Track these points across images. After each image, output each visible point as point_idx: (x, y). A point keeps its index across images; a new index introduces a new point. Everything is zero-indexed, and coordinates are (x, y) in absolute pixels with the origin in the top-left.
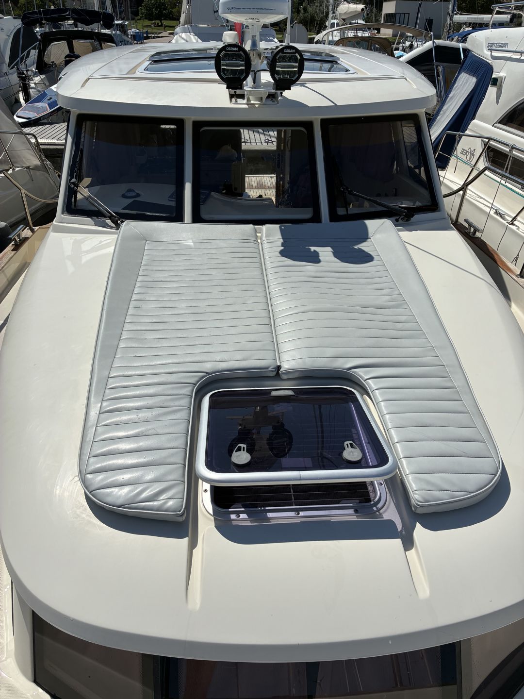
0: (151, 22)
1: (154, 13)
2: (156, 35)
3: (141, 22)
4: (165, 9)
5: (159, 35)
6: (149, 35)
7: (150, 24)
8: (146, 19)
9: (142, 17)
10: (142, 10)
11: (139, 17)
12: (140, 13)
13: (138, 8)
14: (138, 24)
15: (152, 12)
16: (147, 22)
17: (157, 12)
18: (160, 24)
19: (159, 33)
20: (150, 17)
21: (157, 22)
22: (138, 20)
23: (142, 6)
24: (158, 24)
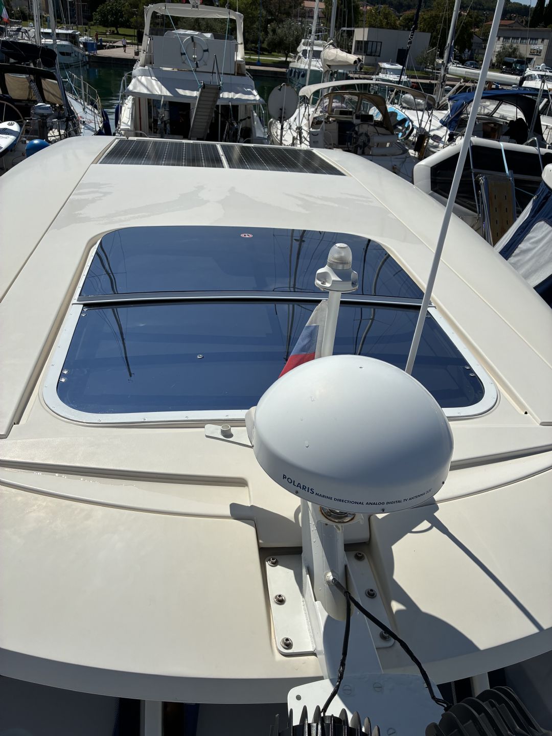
0: (106, 29)
1: (110, 20)
2: (111, 44)
3: (95, 27)
4: (122, 16)
5: (114, 44)
6: (103, 44)
7: (105, 32)
8: (100, 25)
9: (96, 23)
10: (96, 16)
11: (92, 23)
12: (94, 19)
13: (92, 13)
14: (91, 31)
15: (107, 19)
16: (102, 29)
17: (113, 19)
18: (116, 32)
19: (115, 42)
20: (105, 23)
21: (113, 29)
22: (92, 25)
23: (96, 12)
24: (113, 31)
